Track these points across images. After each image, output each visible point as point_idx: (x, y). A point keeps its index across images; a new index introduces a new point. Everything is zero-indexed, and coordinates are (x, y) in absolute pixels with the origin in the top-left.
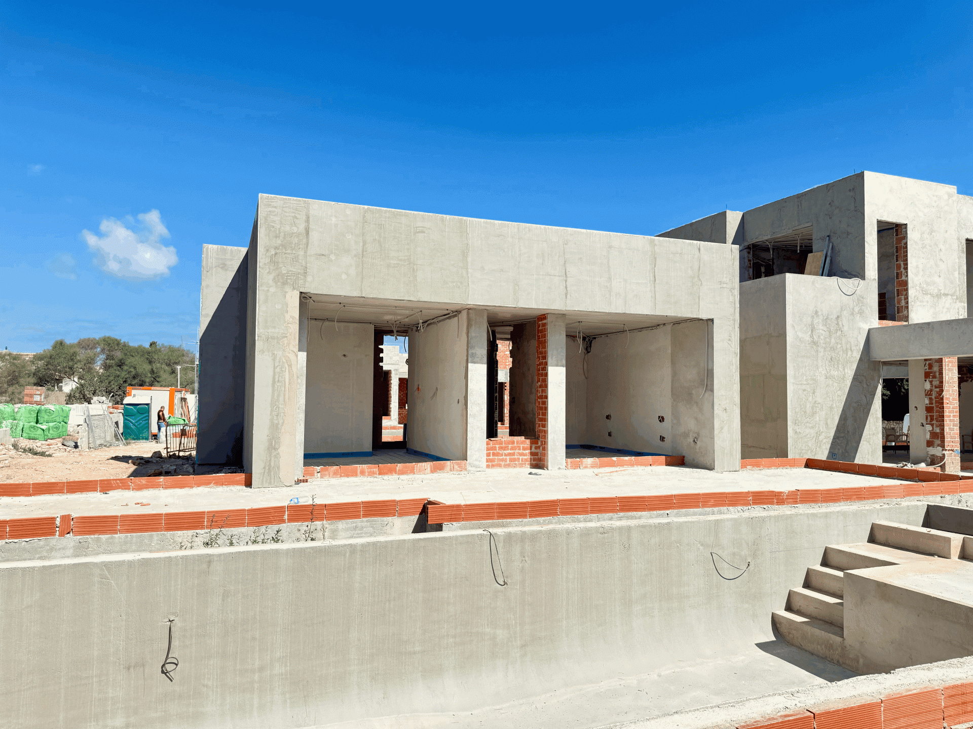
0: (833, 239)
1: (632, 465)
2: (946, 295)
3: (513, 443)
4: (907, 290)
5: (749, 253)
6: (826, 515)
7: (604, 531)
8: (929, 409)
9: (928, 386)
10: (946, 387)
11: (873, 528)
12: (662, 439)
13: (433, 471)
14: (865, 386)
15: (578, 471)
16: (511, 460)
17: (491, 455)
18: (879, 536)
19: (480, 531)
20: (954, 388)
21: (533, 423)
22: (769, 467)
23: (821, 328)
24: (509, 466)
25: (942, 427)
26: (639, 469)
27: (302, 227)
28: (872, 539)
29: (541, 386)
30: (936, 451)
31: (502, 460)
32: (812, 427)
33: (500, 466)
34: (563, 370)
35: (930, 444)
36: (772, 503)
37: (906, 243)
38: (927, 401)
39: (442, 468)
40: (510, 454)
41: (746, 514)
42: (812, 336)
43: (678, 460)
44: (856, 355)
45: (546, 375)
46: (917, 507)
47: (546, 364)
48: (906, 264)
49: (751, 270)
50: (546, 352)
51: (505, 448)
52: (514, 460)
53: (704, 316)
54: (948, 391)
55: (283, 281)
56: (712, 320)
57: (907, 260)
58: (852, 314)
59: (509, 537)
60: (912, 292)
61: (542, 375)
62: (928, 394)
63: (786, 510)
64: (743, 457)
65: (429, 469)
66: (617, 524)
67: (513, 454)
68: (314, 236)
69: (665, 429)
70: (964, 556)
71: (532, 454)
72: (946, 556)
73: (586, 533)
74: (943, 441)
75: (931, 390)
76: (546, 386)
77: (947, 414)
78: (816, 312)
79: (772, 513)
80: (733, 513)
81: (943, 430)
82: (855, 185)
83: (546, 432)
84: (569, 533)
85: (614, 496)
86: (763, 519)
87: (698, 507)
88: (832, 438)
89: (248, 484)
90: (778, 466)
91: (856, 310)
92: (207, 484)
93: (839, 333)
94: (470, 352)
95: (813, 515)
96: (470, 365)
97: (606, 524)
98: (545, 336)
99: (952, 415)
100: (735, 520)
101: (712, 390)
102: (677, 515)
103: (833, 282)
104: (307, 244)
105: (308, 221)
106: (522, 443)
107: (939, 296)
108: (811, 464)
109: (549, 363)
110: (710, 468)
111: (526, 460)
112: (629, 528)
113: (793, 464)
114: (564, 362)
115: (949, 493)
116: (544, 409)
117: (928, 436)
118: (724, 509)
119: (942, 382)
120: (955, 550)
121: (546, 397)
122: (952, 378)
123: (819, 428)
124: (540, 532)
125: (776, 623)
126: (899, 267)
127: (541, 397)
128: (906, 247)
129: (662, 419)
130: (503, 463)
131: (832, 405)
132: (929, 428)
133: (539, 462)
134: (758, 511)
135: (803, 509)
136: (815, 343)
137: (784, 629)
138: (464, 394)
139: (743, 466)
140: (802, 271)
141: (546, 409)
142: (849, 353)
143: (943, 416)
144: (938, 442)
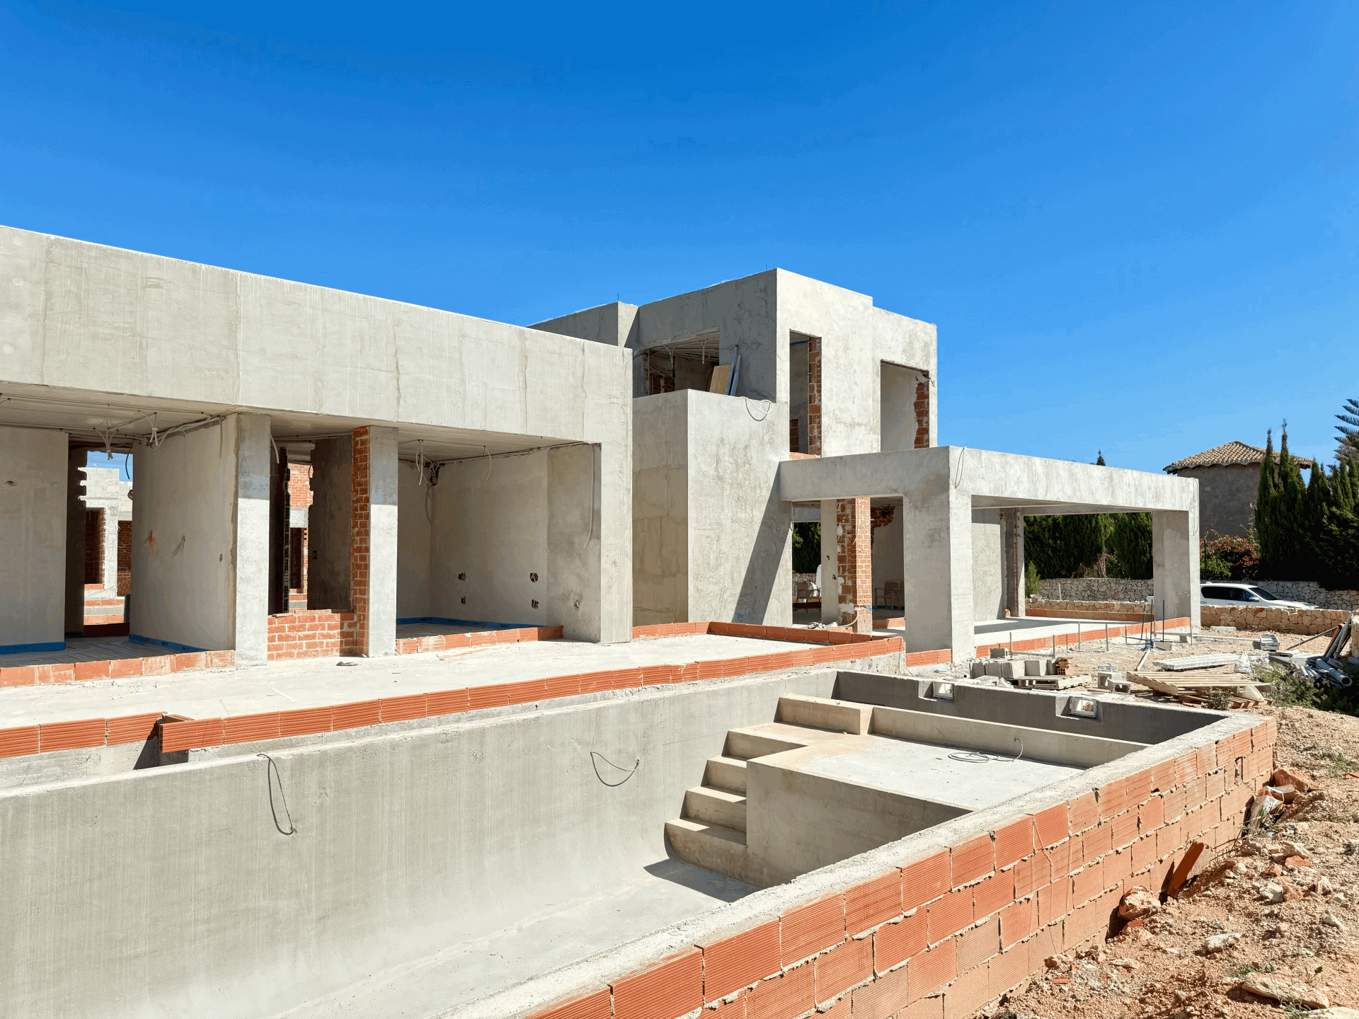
0: (742, 350)
1: (493, 643)
2: (860, 424)
3: (313, 619)
4: (820, 417)
5: (645, 360)
6: (729, 692)
7: (446, 739)
8: (841, 559)
9: (840, 531)
10: (858, 532)
11: (781, 704)
12: (535, 604)
13: (176, 668)
14: (775, 531)
15: (414, 656)
16: (309, 646)
17: (277, 640)
18: (787, 712)
19: (253, 757)
20: (867, 534)
21: (347, 589)
22: (666, 635)
23: (727, 459)
24: (305, 654)
25: (854, 578)
26: (502, 647)
28: (779, 718)
29: (358, 534)
30: (847, 608)
31: (294, 646)
32: (716, 583)
33: (291, 655)
34: (395, 509)
35: (842, 599)
36: (667, 681)
37: (820, 361)
38: (839, 550)
39: (190, 664)
40: (307, 637)
41: (635, 698)
42: (717, 469)
43: (555, 633)
44: (765, 495)
45: (368, 517)
46: (826, 674)
47: (367, 500)
48: (820, 386)
49: (648, 383)
50: (367, 483)
51: (302, 628)
52: (315, 645)
53: (590, 439)
54: (861, 537)
56: (599, 445)
57: (820, 381)
58: (762, 443)
59: (301, 760)
60: (825, 420)
61: (361, 516)
62: (840, 540)
63: (683, 689)
64: (636, 623)
65: (168, 667)
66: (466, 726)
67: (313, 637)
69: (538, 591)
70: (873, 731)
71: (343, 635)
72: (855, 732)
73: (421, 744)
74: (855, 596)
75: (843, 537)
76: (367, 533)
77: (860, 564)
78: (722, 440)
79: (667, 694)
80: (621, 697)
81: (855, 583)
82: (767, 284)
83: (366, 601)
84: (394, 746)
85: (463, 688)
86: (655, 703)
87: (576, 692)
88: (738, 596)
90: (676, 633)
91: (766, 438)
93: (747, 466)
94: (241, 480)
95: (715, 693)
96: (240, 500)
97: (451, 728)
98: (365, 459)
99: (864, 564)
100: (622, 706)
101: (599, 538)
102: (549, 706)
103: (741, 401)
106: (328, 619)
107: (853, 425)
108: (714, 629)
109: (372, 499)
110: (595, 640)
111: (334, 644)
112: (483, 731)
113: (694, 630)
114: (395, 498)
115: (859, 656)
116: (363, 567)
117: (840, 591)
118: (609, 692)
119: (854, 527)
120: (865, 725)
121: (367, 550)
122: (865, 522)
123: (724, 583)
124: (351, 749)
125: (670, 836)
126: (812, 389)
127: (359, 550)
128: (820, 366)
129: (534, 577)
130: (296, 652)
131: (739, 554)
132: (841, 580)
133: (354, 646)
134: (649, 693)
135: (703, 686)
136: (720, 478)
137: (678, 843)
138: (230, 547)
139: (635, 635)
140: (706, 388)
141: (367, 567)
142: (758, 491)
143: (855, 567)
144: (850, 597)
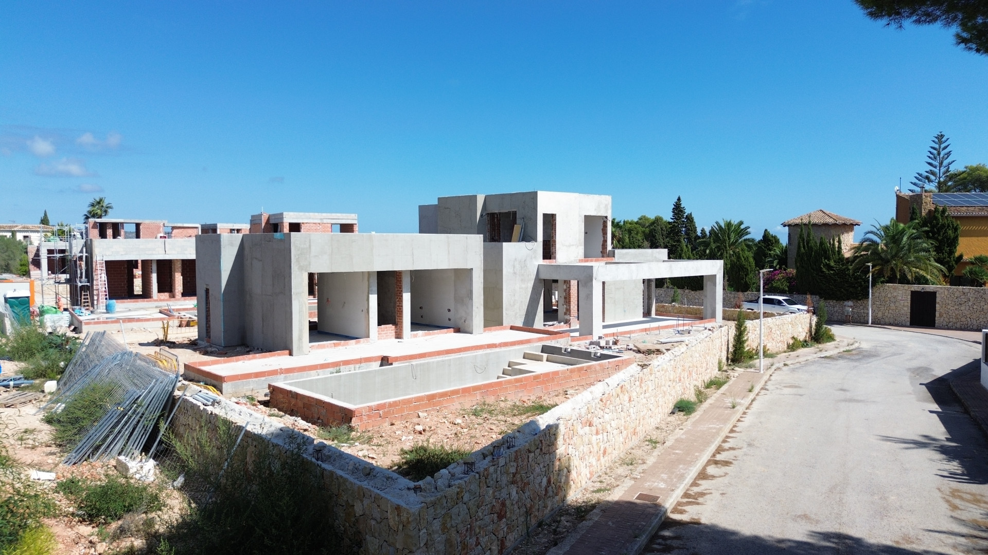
0: (525, 220)
1: (438, 334)
3: (387, 328)
4: (555, 244)
6: (510, 351)
7: (443, 361)
8: (565, 298)
9: (565, 287)
10: (572, 287)
11: (524, 354)
12: (450, 320)
13: (356, 344)
14: (537, 290)
15: (416, 339)
16: (386, 336)
17: (380, 334)
18: (526, 356)
21: (395, 317)
22: (495, 330)
23: (518, 266)
24: (387, 338)
26: (442, 335)
27: (308, 245)
28: (524, 357)
29: (398, 301)
30: (567, 317)
31: (383, 336)
32: (513, 311)
33: (381, 339)
34: (410, 294)
35: (565, 314)
36: (493, 347)
37: (556, 223)
38: (565, 294)
39: (359, 342)
40: (386, 333)
41: (485, 352)
42: (514, 270)
43: (458, 330)
44: (533, 277)
45: (402, 296)
46: (539, 346)
47: (402, 291)
50: (401, 286)
51: (384, 331)
52: (388, 336)
53: (468, 267)
54: (573, 289)
55: (301, 268)
56: (471, 269)
57: (556, 231)
58: (532, 259)
59: (417, 365)
60: (557, 245)
61: (399, 296)
62: (565, 290)
63: (497, 350)
64: (485, 326)
65: (354, 343)
66: (447, 358)
67: (387, 333)
68: (313, 248)
69: (450, 315)
71: (396, 332)
72: (542, 361)
73: (438, 362)
74: (570, 313)
75: (566, 289)
76: (402, 301)
77: (573, 300)
78: (516, 259)
79: (493, 351)
80: (481, 352)
81: (570, 307)
82: (534, 196)
83: (402, 322)
84: (433, 362)
86: (490, 353)
87: (469, 351)
88: (523, 318)
89: (291, 354)
90: (499, 330)
91: (533, 256)
92: (274, 355)
93: (525, 268)
94: (370, 289)
95: (506, 351)
96: (370, 295)
97: (444, 358)
98: (400, 278)
101: (472, 299)
102: (463, 354)
103: (523, 244)
104: (310, 252)
105: (310, 242)
106: (391, 327)
107: (569, 246)
108: (514, 328)
109: (404, 290)
110: (471, 333)
111: (393, 335)
112: (450, 360)
113: (505, 328)
114: (410, 290)
116: (401, 312)
117: (565, 310)
118: (478, 351)
119: (570, 286)
120: (545, 359)
121: (402, 306)
122: (575, 283)
123: (516, 311)
124: (425, 363)
127: (399, 306)
128: (556, 225)
129: (449, 310)
130: (382, 338)
131: (522, 300)
132: (565, 306)
133: (399, 336)
134: (488, 351)
135: (503, 349)
136: (515, 273)
138: (367, 308)
139: (484, 331)
140: (510, 241)
141: (402, 312)
142: (530, 276)
143: (570, 301)
144: (568, 313)
